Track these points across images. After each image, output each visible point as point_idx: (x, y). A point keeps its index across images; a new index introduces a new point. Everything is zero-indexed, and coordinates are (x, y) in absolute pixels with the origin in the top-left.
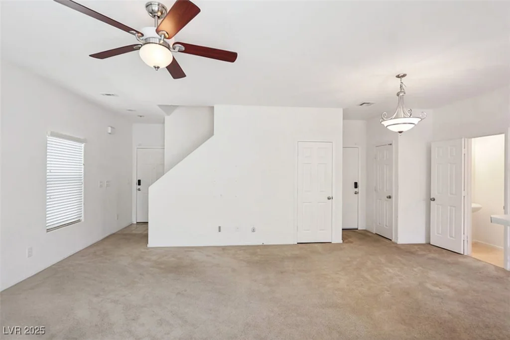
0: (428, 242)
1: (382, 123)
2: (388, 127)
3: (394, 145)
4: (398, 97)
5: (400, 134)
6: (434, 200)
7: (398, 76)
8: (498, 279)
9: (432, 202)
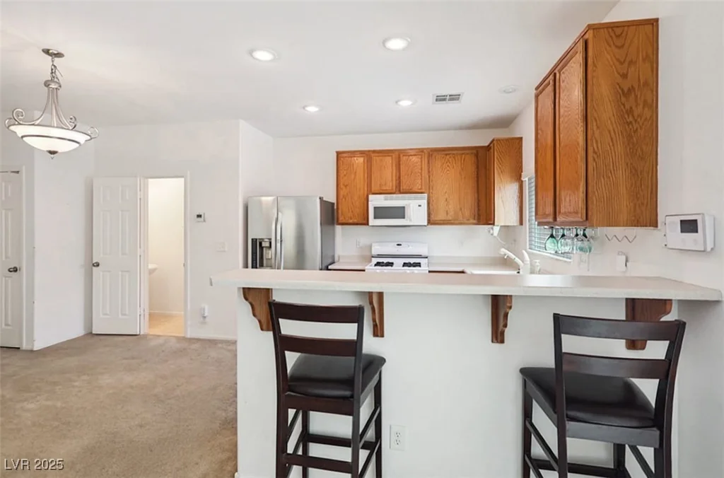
0: (90, 331)
1: (12, 128)
2: (24, 139)
3: (23, 175)
4: (46, 88)
5: (52, 156)
6: (98, 265)
7: (47, 52)
9: (94, 268)
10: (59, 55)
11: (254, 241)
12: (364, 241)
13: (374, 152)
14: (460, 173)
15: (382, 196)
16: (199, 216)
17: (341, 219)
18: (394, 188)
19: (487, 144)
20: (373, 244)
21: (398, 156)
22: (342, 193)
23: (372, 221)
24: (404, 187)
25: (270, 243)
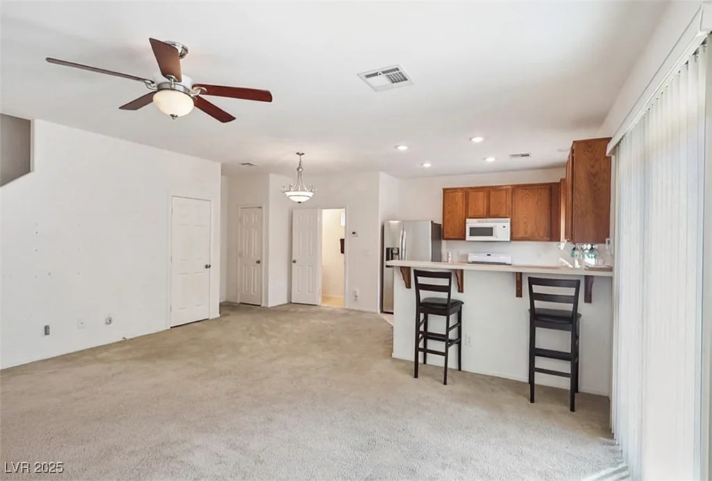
0: (290, 301)
3: (264, 209)
5: (299, 204)
6: (295, 262)
7: (298, 154)
8: (345, 315)
9: (293, 264)
11: (388, 249)
12: (462, 252)
13: (471, 188)
14: (537, 203)
15: (476, 220)
16: (354, 233)
17: (446, 236)
18: (485, 213)
19: (559, 181)
20: (469, 254)
21: (489, 191)
22: (447, 217)
23: (468, 238)
24: (492, 213)
25: (398, 251)
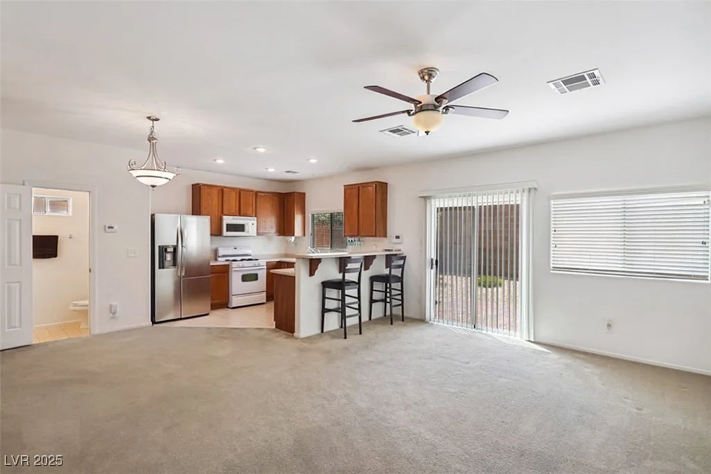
1: (131, 172)
2: (137, 178)
4: (149, 143)
5: (153, 188)
7: (149, 118)
10: (157, 120)
11: (161, 248)
15: (231, 217)
16: (110, 227)
18: (237, 212)
20: (219, 249)
23: (225, 233)
24: (243, 212)
25: (174, 249)
